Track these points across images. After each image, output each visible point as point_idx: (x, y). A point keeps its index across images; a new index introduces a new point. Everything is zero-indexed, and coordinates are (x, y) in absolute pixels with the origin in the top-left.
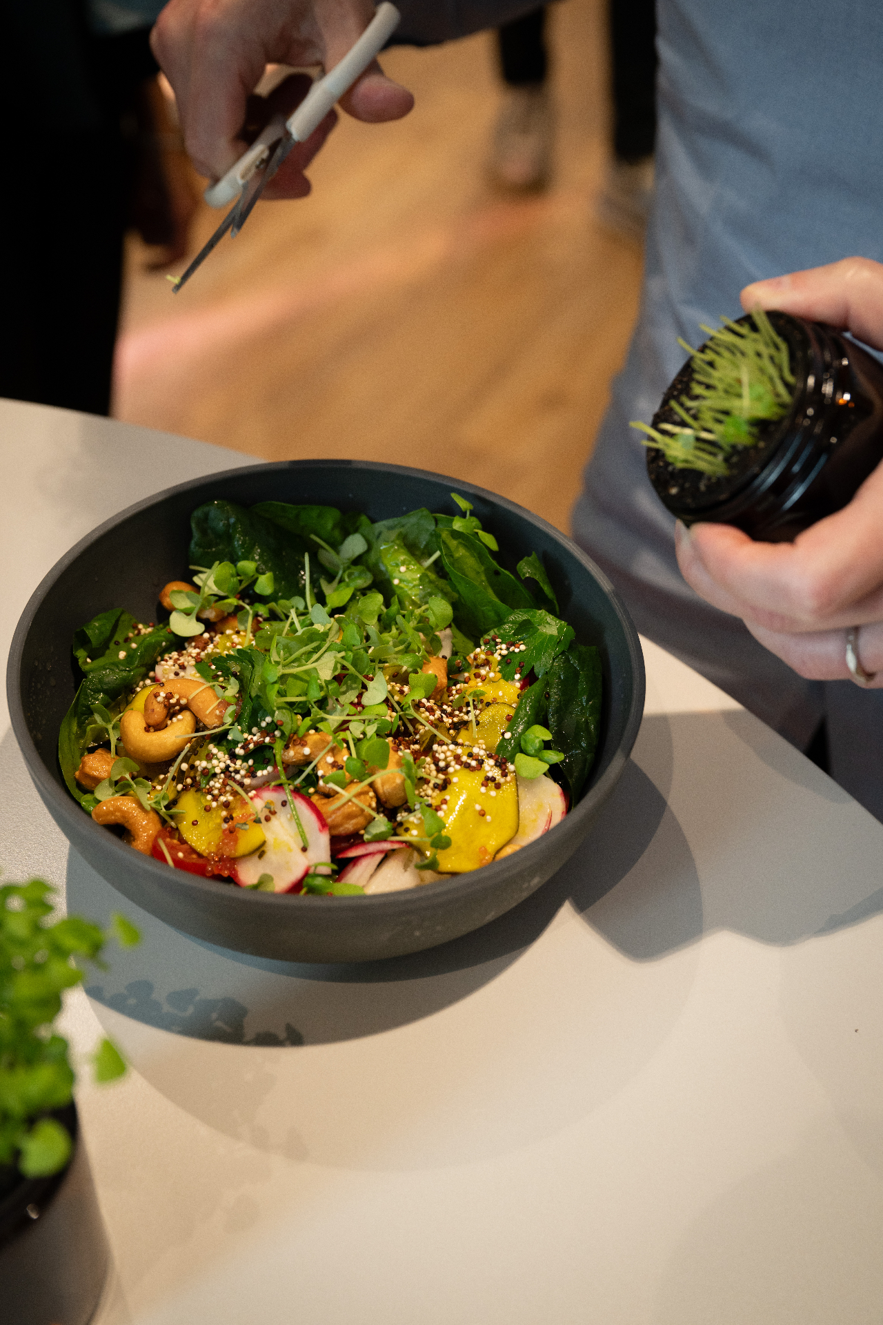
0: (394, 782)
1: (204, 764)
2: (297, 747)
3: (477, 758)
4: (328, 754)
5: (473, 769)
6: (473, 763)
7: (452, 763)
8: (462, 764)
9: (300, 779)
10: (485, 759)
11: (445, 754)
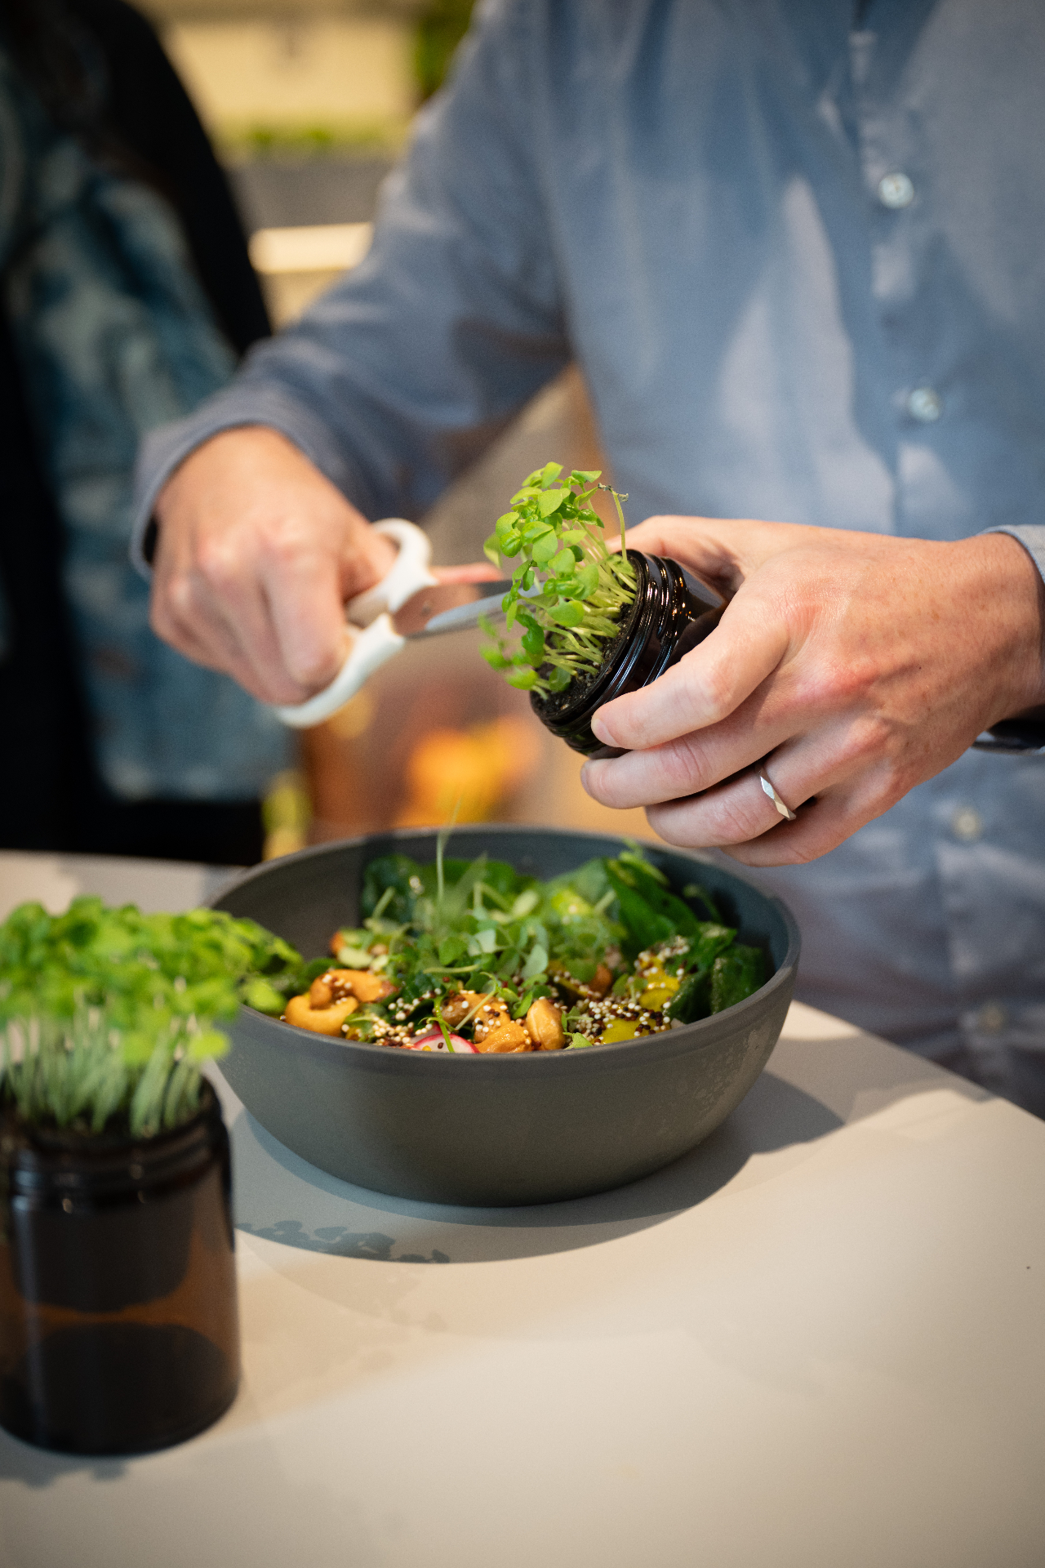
0: (549, 1024)
2: (455, 1004)
3: (633, 1011)
4: (485, 1004)
5: (628, 1019)
6: (628, 1015)
7: (608, 1015)
8: (617, 1015)
9: (458, 1027)
10: (641, 1012)
11: (601, 1008)
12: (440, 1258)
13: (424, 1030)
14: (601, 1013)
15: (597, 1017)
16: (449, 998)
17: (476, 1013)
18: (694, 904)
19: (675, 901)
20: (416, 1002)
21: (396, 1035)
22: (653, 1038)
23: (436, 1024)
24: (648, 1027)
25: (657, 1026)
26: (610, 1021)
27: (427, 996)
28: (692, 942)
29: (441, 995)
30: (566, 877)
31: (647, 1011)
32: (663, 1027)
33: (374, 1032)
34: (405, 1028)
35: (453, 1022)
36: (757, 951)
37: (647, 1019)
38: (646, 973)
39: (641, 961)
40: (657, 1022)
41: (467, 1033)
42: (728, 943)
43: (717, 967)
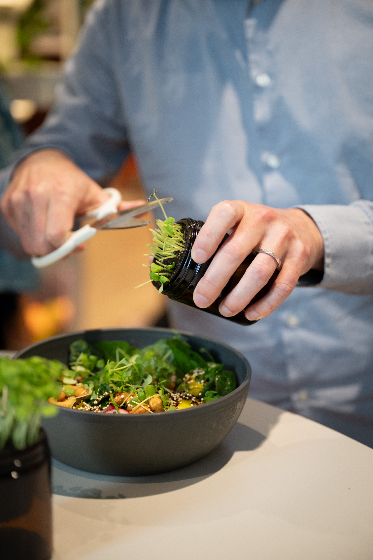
0: (157, 403)
1: (81, 408)
2: (118, 396)
3: (189, 396)
4: (131, 396)
5: (187, 400)
6: (187, 398)
7: (179, 398)
8: (183, 398)
9: (121, 406)
10: (192, 397)
11: (176, 396)
12: (122, 497)
13: (106, 407)
14: (176, 398)
15: (175, 399)
16: (115, 394)
17: (127, 400)
18: (203, 355)
19: (196, 355)
20: (101, 397)
21: (94, 410)
22: (199, 406)
23: (111, 404)
24: (195, 402)
25: (199, 402)
26: (181, 401)
27: (106, 393)
28: (206, 370)
29: (112, 393)
30: (151, 347)
31: (194, 396)
32: (201, 402)
33: (85, 409)
34: (98, 407)
35: (119, 403)
36: (231, 372)
37: (195, 400)
38: (189, 382)
39: (186, 378)
40: (199, 400)
41: (125, 407)
42: (220, 369)
43: (217, 379)
